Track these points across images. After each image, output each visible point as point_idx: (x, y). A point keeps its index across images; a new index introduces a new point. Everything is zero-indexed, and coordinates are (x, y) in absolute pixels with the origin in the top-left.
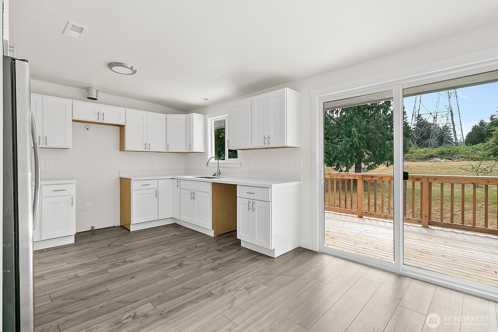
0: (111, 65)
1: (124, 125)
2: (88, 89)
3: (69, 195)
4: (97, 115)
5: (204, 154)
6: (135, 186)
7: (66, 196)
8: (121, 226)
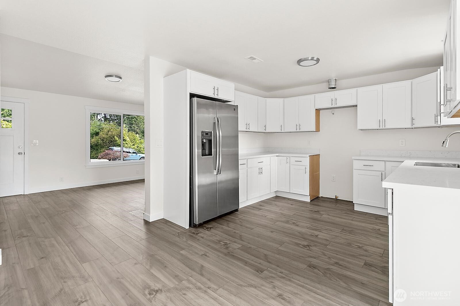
0: (299, 62)
2: (329, 81)
3: (304, 166)
7: (302, 165)
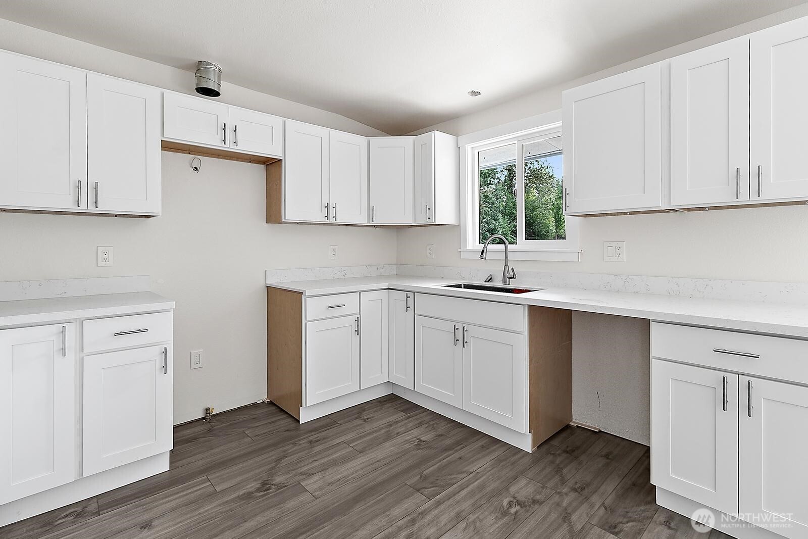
1: (281, 160)
2: (199, 68)
3: (157, 344)
4: (221, 132)
5: (455, 229)
6: (311, 309)
8: (271, 403)
